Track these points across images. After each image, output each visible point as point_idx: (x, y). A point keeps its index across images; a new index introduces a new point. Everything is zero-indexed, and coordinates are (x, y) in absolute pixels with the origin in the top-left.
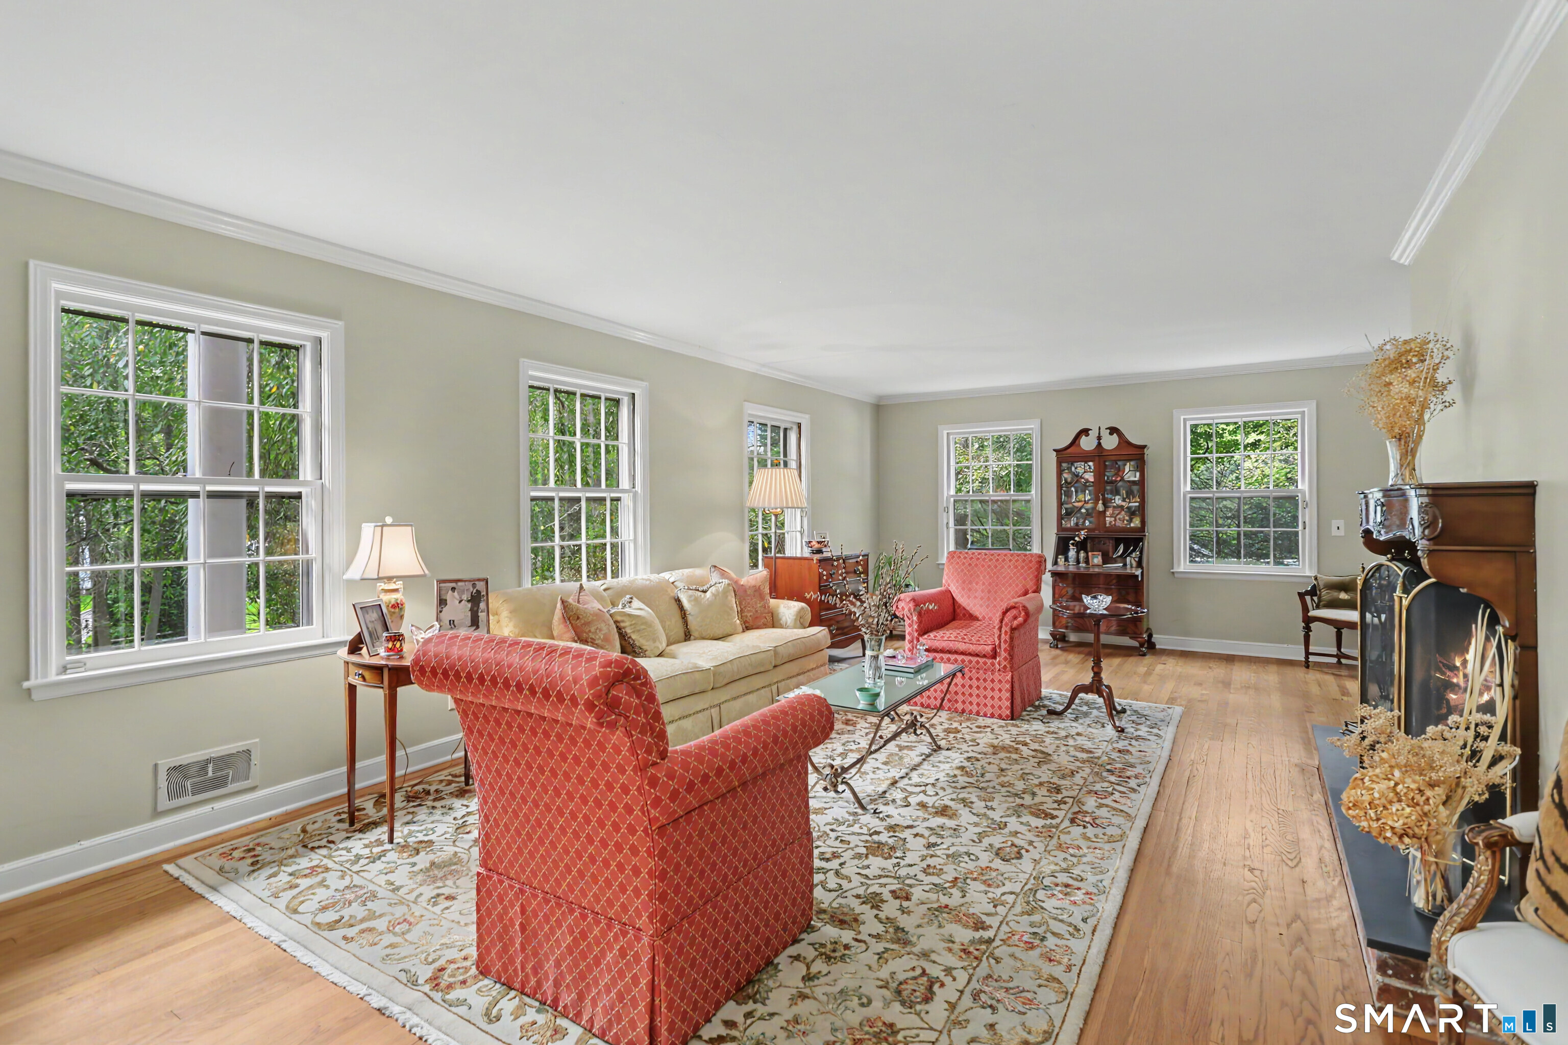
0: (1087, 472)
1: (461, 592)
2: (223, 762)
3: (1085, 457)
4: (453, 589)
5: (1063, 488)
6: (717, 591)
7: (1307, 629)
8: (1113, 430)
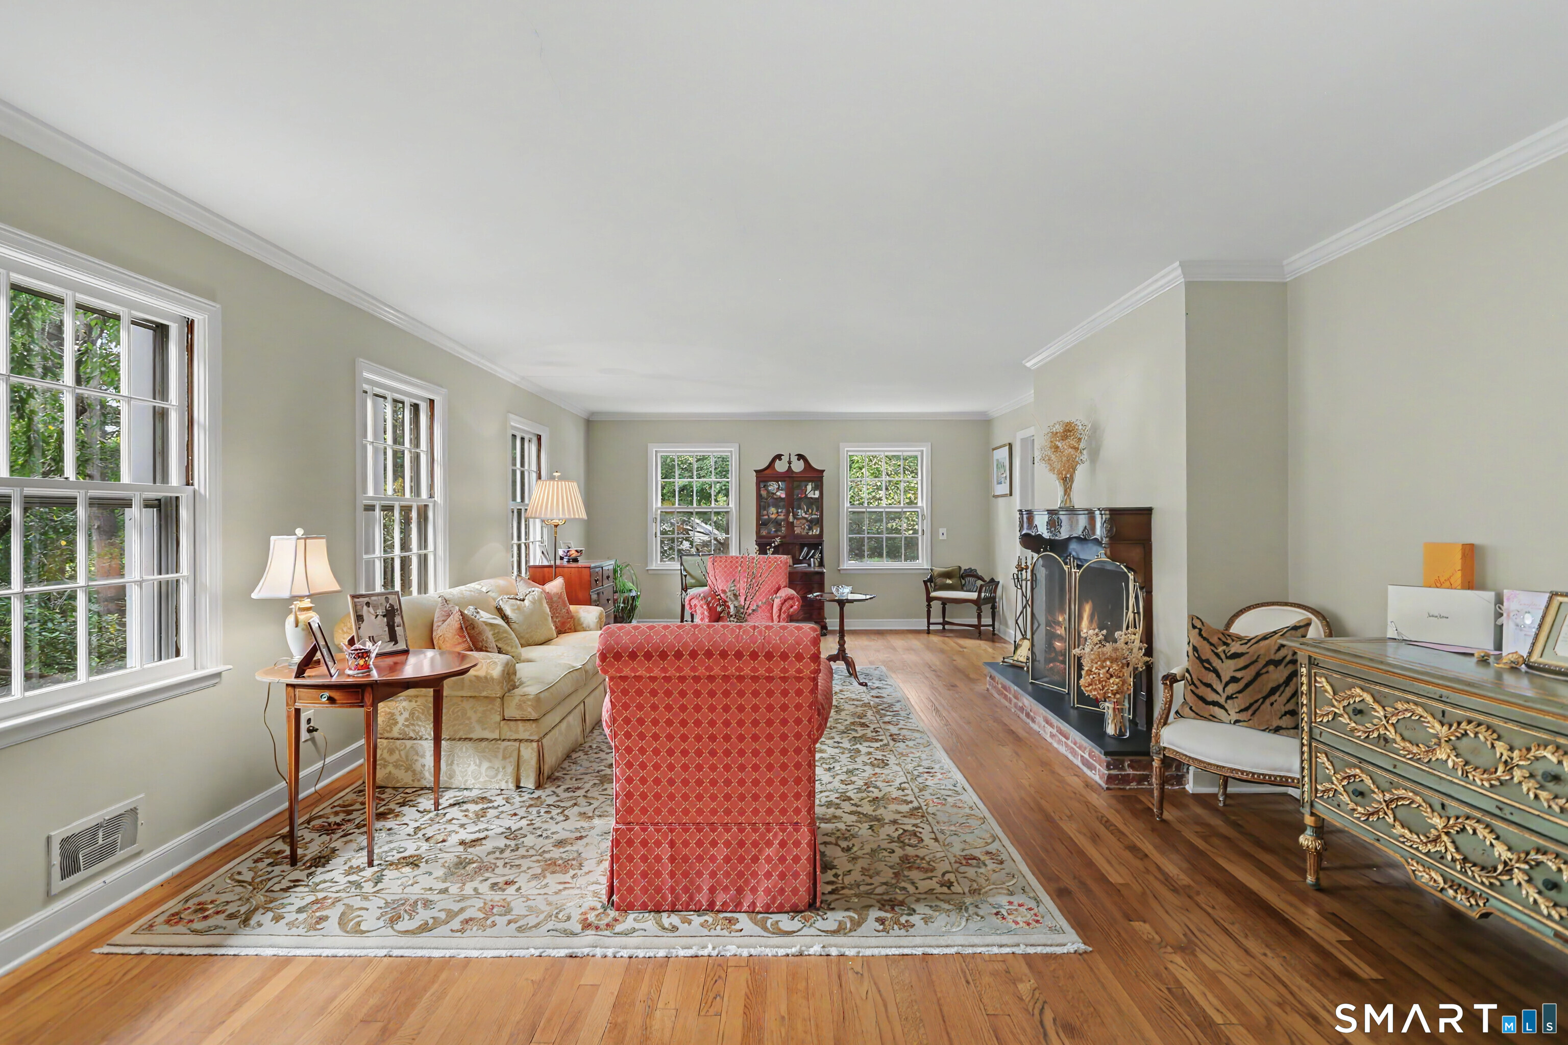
0: (777, 489)
1: (376, 607)
2: (113, 824)
3: (778, 477)
4: (368, 604)
5: (762, 503)
6: (534, 599)
7: (929, 606)
8: (800, 457)
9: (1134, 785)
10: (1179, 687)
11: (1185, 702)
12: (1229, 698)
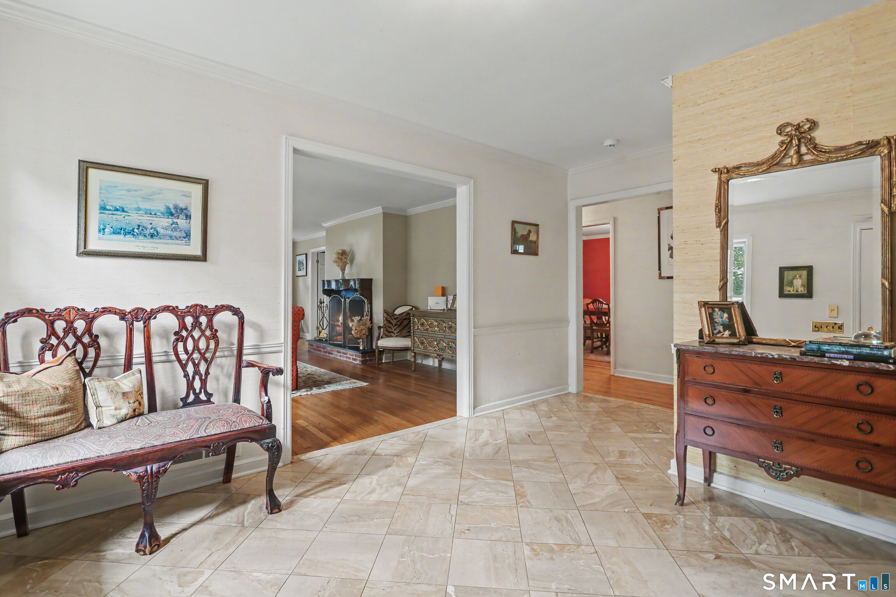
9: (369, 362)
10: (382, 329)
11: (384, 333)
12: (395, 330)
